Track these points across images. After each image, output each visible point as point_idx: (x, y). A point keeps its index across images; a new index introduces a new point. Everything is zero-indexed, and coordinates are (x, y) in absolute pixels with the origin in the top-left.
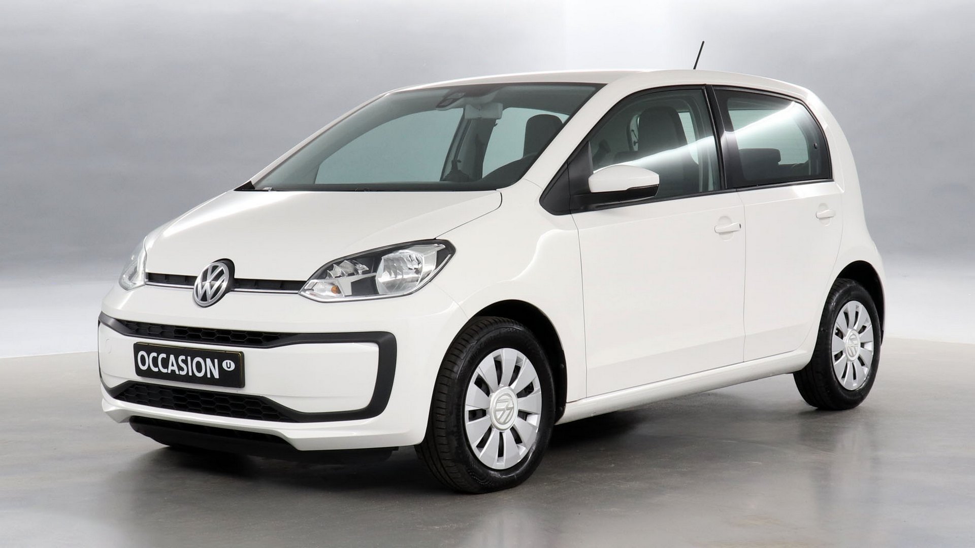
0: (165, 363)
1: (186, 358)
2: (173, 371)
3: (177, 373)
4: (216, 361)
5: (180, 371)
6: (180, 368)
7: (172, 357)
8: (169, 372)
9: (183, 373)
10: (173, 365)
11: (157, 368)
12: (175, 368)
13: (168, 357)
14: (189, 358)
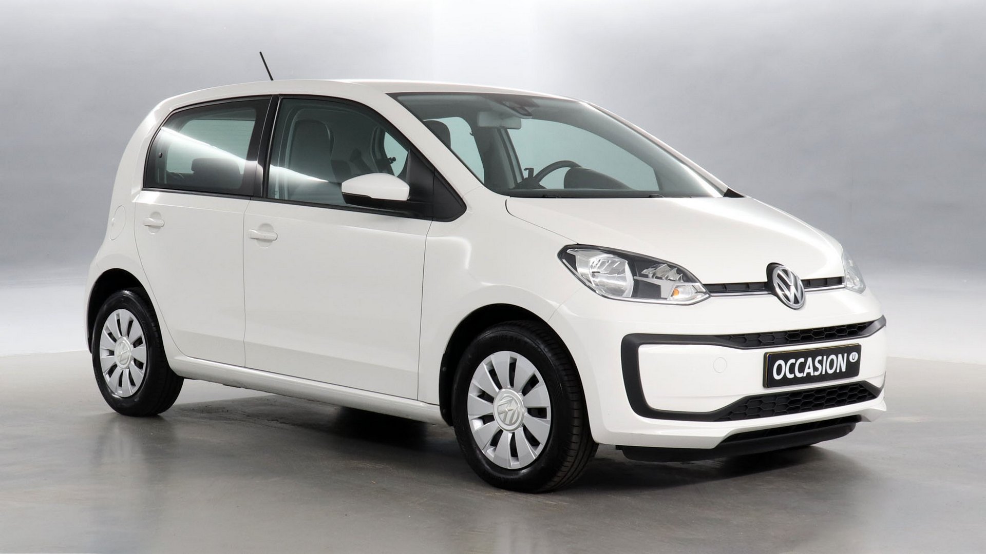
0: (802, 368)
1: (823, 358)
2: (809, 374)
3: (812, 374)
4: (846, 355)
5: (815, 372)
6: (815, 369)
7: (810, 360)
8: (805, 375)
9: (817, 373)
10: (809, 368)
11: (793, 375)
12: (811, 371)
13: (806, 361)
14: (825, 357)
